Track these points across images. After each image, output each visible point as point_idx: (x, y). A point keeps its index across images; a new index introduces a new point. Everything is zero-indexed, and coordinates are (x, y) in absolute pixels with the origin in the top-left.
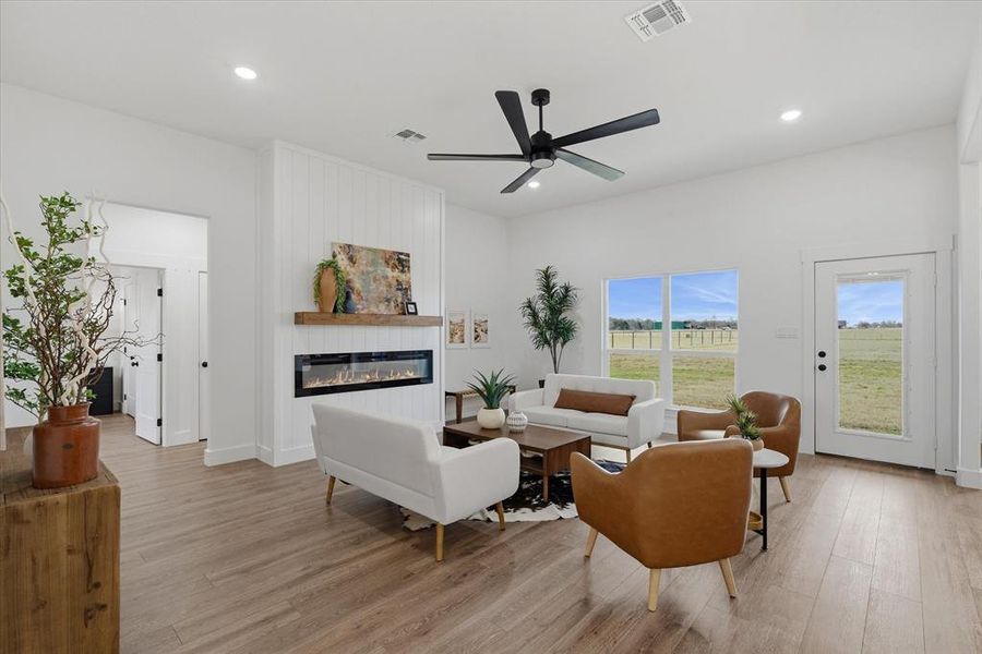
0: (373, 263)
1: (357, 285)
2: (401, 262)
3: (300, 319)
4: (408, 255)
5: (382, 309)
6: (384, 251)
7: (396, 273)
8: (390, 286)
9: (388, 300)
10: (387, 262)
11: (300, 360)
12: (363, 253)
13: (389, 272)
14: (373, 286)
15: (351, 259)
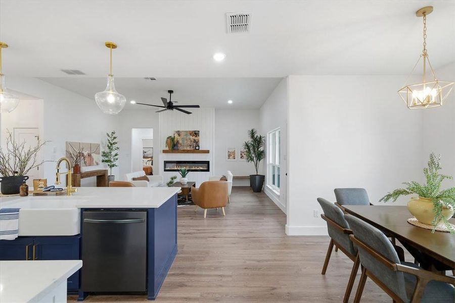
0: (186, 135)
1: (180, 142)
2: (196, 134)
3: (164, 152)
4: (199, 131)
5: (188, 148)
6: (190, 131)
7: (194, 137)
8: (191, 141)
9: (190, 146)
10: (191, 134)
11: (166, 162)
12: (183, 133)
13: (191, 137)
14: (186, 142)
15: (179, 135)
